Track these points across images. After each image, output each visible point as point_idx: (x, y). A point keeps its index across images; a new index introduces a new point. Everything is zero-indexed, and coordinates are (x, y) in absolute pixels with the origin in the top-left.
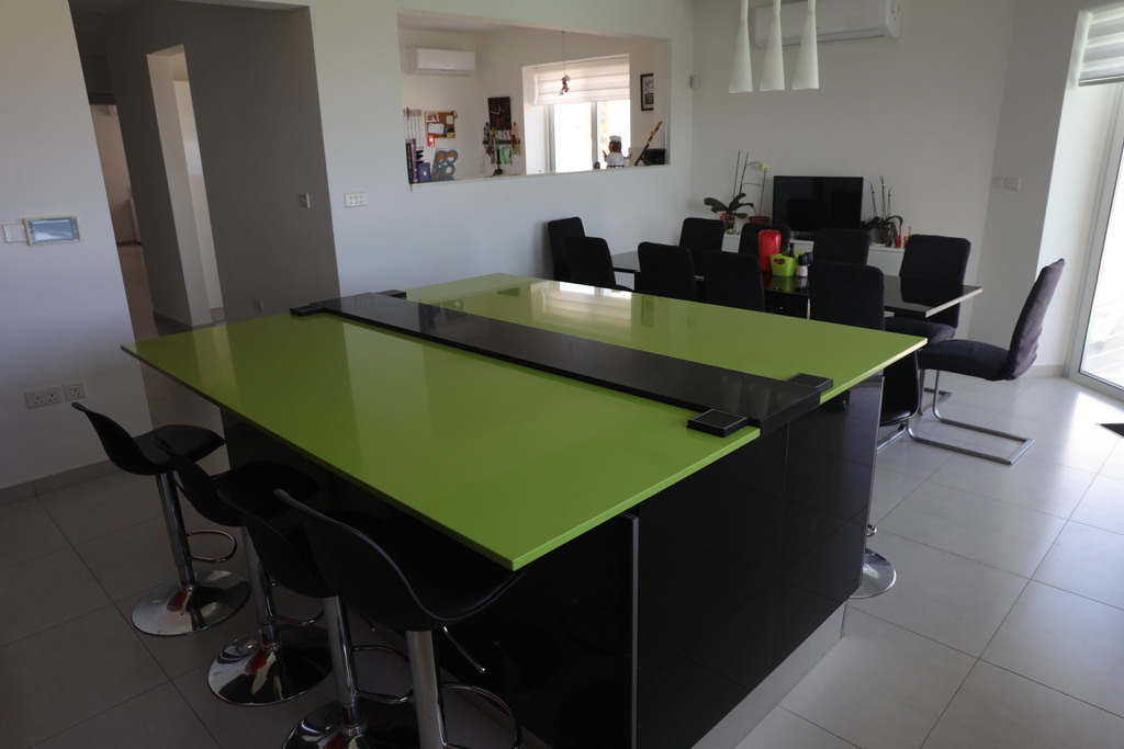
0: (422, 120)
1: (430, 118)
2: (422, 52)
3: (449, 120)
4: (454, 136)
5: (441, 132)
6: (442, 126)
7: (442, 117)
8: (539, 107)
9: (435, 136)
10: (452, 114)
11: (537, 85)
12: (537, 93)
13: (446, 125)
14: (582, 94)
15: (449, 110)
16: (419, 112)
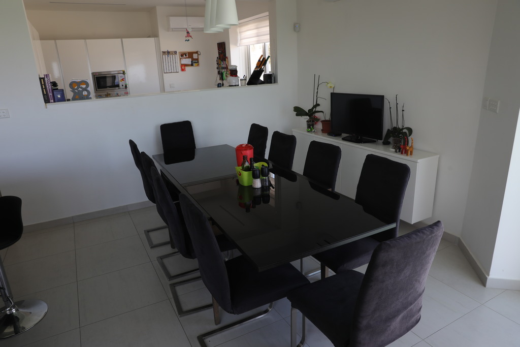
0: (178, 56)
1: (182, 56)
2: (171, 18)
3: (195, 56)
4: (198, 65)
5: (190, 63)
6: (190, 60)
7: (190, 55)
8: (240, 47)
9: (186, 65)
10: (197, 52)
11: (239, 34)
12: (239, 39)
13: (193, 59)
14: (255, 39)
15: (195, 50)
16: (175, 53)
